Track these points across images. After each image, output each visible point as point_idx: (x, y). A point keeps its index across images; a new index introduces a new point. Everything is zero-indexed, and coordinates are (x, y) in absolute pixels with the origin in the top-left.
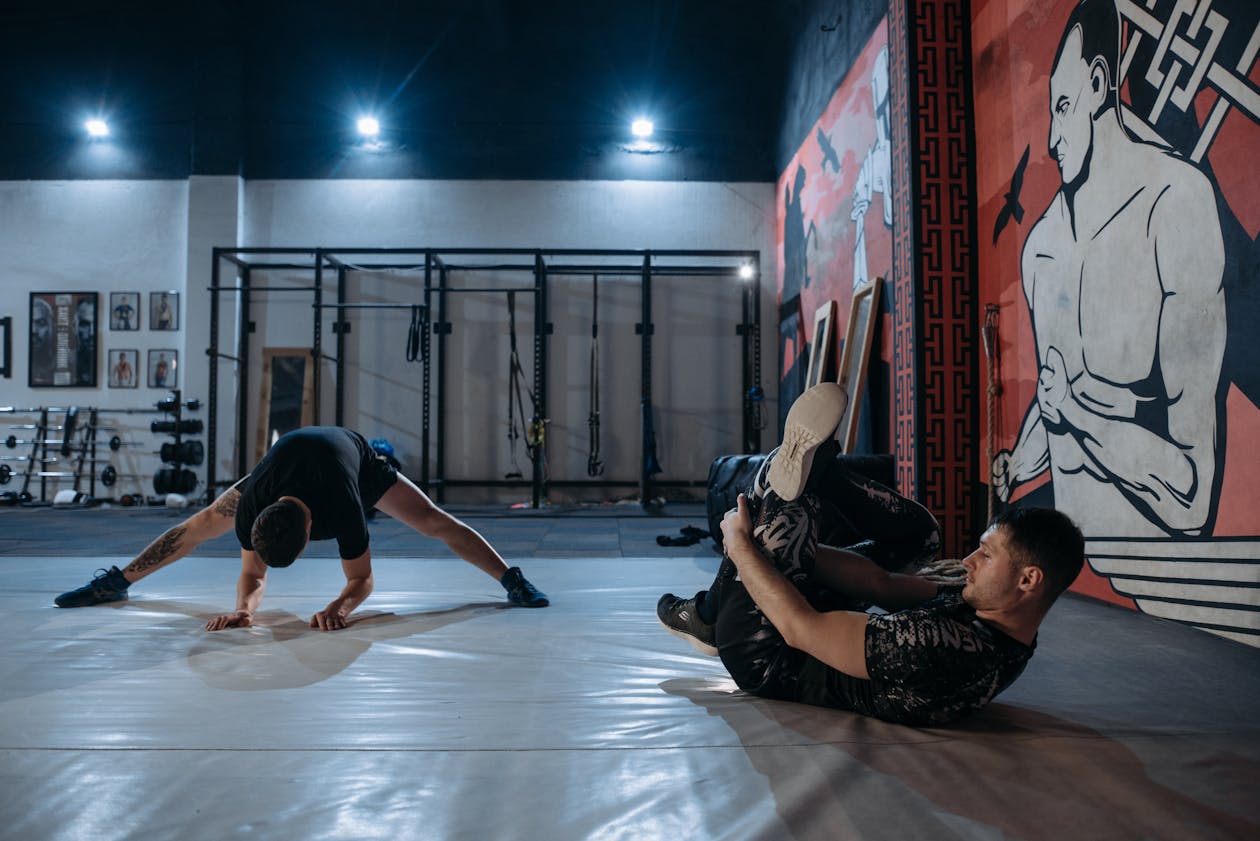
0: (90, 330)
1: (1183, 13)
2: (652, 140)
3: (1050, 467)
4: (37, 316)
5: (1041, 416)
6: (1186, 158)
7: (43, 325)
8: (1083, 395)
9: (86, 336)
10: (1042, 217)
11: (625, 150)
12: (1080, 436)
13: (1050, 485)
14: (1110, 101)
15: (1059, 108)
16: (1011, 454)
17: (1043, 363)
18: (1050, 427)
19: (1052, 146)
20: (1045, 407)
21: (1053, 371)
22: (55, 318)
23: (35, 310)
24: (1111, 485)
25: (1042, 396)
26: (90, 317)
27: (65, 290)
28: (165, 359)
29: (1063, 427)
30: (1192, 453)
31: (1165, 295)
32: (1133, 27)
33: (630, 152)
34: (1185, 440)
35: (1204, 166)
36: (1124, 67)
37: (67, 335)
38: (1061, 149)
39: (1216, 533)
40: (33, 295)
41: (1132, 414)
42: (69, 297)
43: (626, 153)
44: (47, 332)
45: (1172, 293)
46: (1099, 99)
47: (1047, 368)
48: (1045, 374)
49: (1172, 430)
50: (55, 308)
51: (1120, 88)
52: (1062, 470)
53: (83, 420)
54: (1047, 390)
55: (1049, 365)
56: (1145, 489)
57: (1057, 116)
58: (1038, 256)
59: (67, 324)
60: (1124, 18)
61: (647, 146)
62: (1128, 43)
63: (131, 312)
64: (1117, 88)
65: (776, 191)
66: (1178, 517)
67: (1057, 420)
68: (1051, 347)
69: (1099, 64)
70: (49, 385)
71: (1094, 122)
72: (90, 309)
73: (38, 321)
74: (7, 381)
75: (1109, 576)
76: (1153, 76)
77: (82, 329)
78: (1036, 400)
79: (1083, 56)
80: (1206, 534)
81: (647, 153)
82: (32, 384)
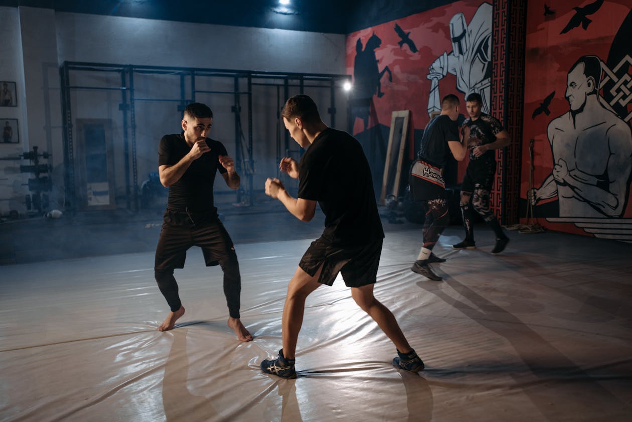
1: (626, 80)
2: (287, 7)
3: (558, 195)
5: (554, 179)
6: (623, 119)
8: (575, 175)
10: (559, 117)
11: (274, 12)
12: (572, 188)
13: (558, 201)
14: (594, 92)
15: (571, 85)
16: (538, 190)
17: (556, 162)
18: (558, 183)
19: (567, 95)
20: (556, 177)
21: (561, 166)
24: (586, 203)
25: (555, 172)
29: (565, 184)
30: (617, 197)
31: (611, 154)
32: (606, 75)
33: (277, 13)
34: (615, 193)
35: (628, 123)
36: (602, 85)
38: (571, 98)
39: (624, 217)
41: (595, 184)
43: (275, 13)
45: (613, 154)
46: (590, 89)
47: (558, 165)
48: (557, 167)
49: (610, 190)
51: (599, 90)
52: (563, 197)
54: (558, 172)
55: (559, 164)
56: (600, 205)
57: (570, 88)
58: (556, 129)
60: (603, 70)
61: (285, 10)
62: (604, 78)
64: (598, 89)
65: (346, 40)
66: (611, 212)
67: (562, 181)
68: (560, 159)
69: (591, 79)
71: (588, 96)
75: (583, 228)
76: (613, 91)
78: (552, 174)
79: (584, 73)
80: (621, 217)
81: (285, 14)
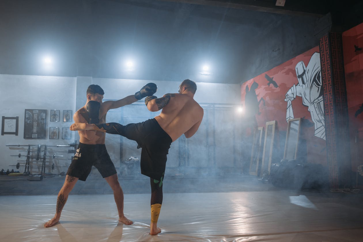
0: (44, 121)
4: (27, 117)
7: (29, 119)
9: (43, 123)
22: (33, 118)
23: (27, 114)
26: (44, 117)
27: (37, 109)
28: (67, 131)
33: (202, 74)
37: (36, 123)
40: (26, 110)
42: (38, 111)
44: (30, 122)
50: (33, 114)
53: (43, 149)
59: (37, 119)
61: (206, 73)
63: (57, 116)
65: (241, 87)
70: (31, 138)
72: (44, 115)
73: (27, 118)
74: (17, 136)
77: (42, 121)
81: (206, 75)
82: (25, 138)
